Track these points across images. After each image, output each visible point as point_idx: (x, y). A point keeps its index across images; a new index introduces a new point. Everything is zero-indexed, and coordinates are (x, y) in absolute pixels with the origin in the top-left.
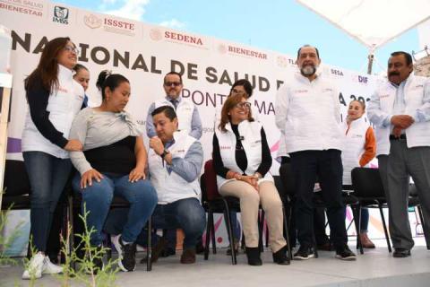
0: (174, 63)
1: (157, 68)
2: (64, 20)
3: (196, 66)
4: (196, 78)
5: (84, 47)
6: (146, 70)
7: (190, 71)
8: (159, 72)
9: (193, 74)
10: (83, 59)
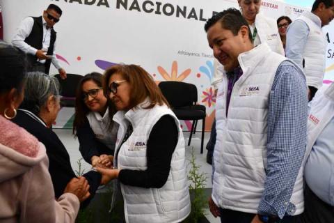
0: (214, 13)
1: (203, 17)
5: (159, 4)
6: (196, 19)
8: (205, 20)
10: (158, 12)
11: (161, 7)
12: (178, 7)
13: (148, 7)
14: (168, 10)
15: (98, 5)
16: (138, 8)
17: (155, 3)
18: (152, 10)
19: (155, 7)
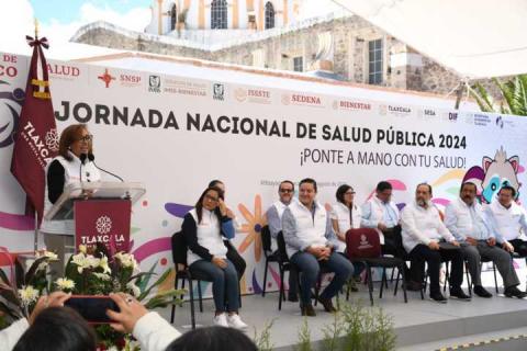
0: (299, 125)
1: (287, 132)
2: (220, 97)
3: (315, 126)
4: (315, 137)
5: (236, 120)
7: (311, 131)
8: (289, 135)
9: (313, 134)
10: (235, 131)
11: (239, 123)
12: (257, 121)
13: (224, 124)
14: (247, 126)
15: (166, 127)
16: (212, 128)
17: (230, 118)
18: (228, 129)
19: (231, 125)
